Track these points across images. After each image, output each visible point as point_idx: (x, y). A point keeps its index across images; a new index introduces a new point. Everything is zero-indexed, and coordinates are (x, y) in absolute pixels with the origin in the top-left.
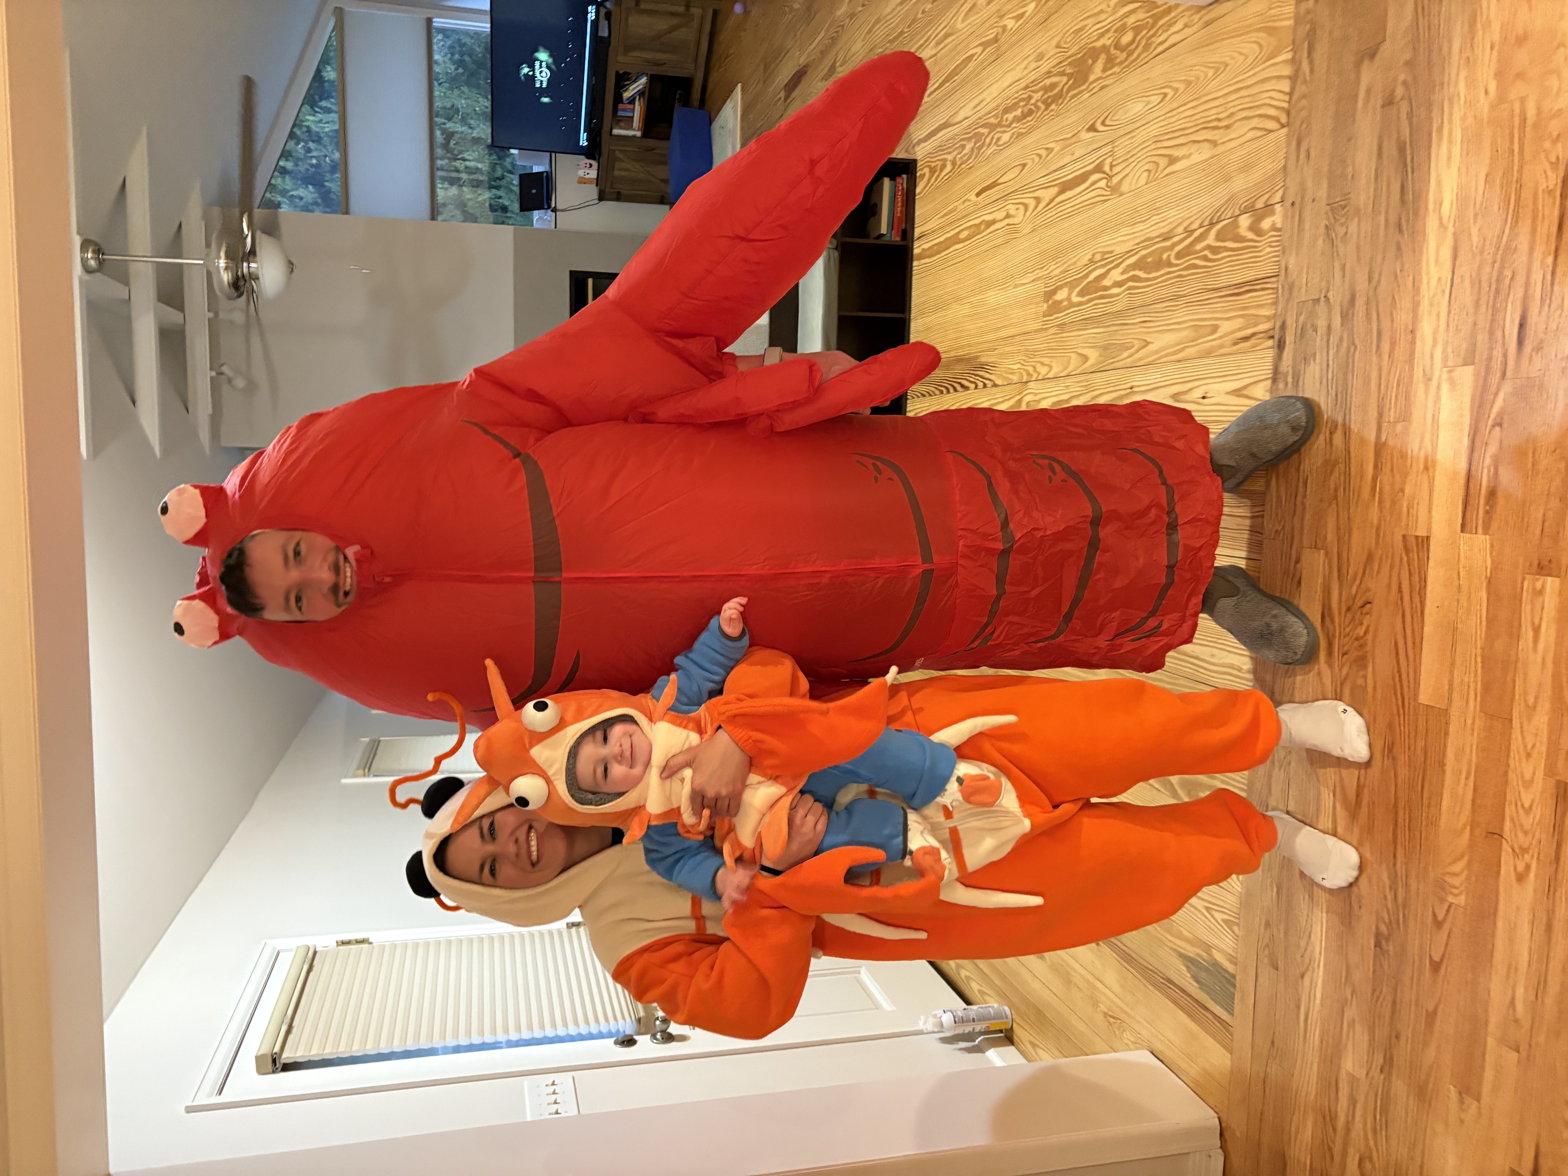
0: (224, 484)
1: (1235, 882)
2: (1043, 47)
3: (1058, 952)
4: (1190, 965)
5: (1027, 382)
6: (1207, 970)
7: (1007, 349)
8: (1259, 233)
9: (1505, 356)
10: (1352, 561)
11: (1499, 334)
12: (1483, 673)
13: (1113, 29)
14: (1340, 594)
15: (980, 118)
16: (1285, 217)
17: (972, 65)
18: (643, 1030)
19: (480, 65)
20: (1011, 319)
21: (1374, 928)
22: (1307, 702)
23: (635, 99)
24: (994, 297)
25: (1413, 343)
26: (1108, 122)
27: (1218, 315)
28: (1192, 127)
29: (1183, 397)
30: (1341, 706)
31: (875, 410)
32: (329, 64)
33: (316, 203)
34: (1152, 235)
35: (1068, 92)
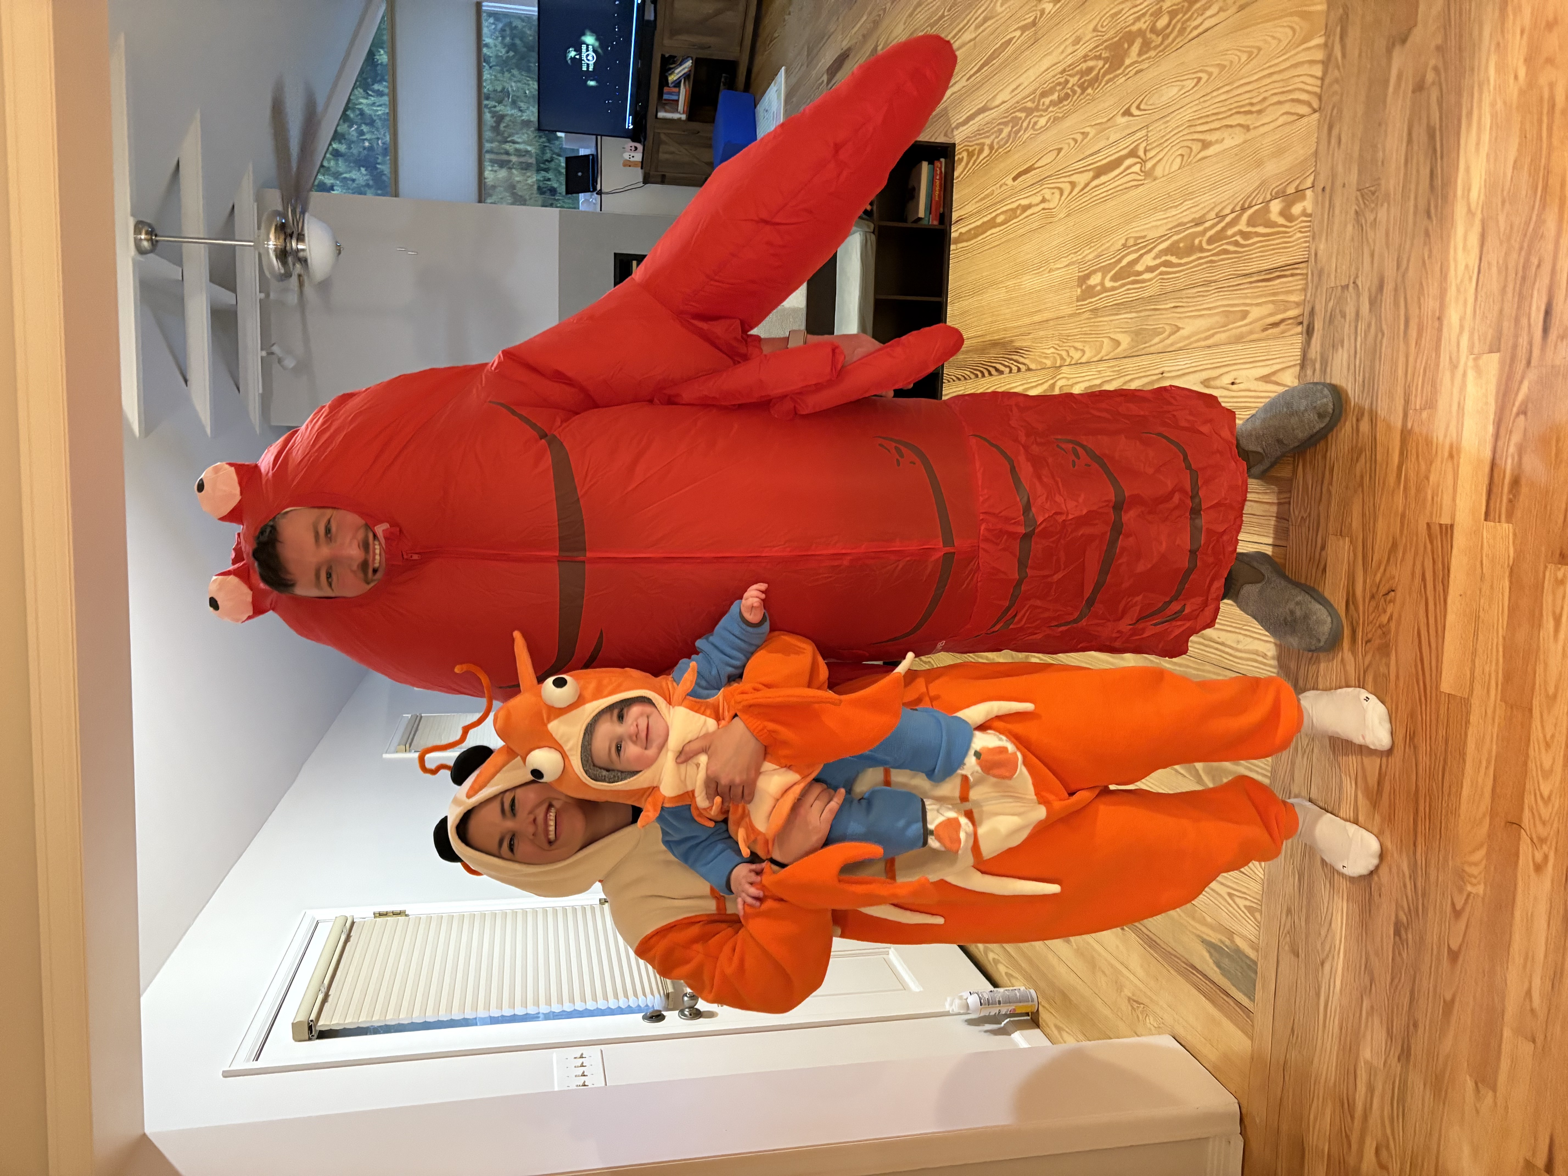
0: (259, 463)
1: (1256, 868)
2: (1081, 31)
3: (1085, 937)
4: (1212, 951)
5: (1060, 366)
6: (1228, 956)
7: (1042, 333)
8: (1290, 218)
9: (1531, 344)
10: (1376, 547)
11: (1524, 321)
12: (1504, 662)
13: (1150, 11)
14: (1365, 582)
15: (1018, 102)
16: (1316, 202)
17: (1010, 49)
18: (671, 1007)
19: (530, 49)
20: (1045, 303)
21: (1393, 918)
22: (1331, 689)
23: (680, 82)
24: (1029, 282)
25: (1440, 330)
26: (1142, 107)
27: (1248, 301)
28: (1225, 112)
29: (1212, 383)
30: (1364, 694)
31: (899, 393)
32: (382, 48)
33: (368, 185)
34: (1185, 220)
35: (1104, 75)
